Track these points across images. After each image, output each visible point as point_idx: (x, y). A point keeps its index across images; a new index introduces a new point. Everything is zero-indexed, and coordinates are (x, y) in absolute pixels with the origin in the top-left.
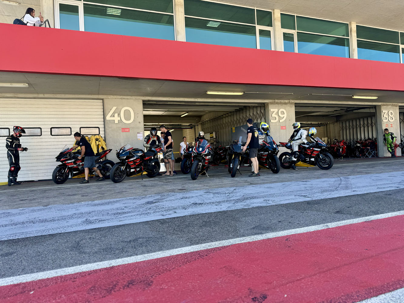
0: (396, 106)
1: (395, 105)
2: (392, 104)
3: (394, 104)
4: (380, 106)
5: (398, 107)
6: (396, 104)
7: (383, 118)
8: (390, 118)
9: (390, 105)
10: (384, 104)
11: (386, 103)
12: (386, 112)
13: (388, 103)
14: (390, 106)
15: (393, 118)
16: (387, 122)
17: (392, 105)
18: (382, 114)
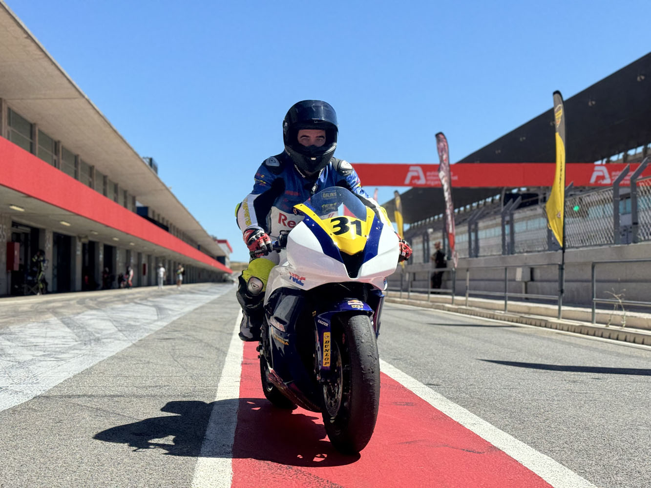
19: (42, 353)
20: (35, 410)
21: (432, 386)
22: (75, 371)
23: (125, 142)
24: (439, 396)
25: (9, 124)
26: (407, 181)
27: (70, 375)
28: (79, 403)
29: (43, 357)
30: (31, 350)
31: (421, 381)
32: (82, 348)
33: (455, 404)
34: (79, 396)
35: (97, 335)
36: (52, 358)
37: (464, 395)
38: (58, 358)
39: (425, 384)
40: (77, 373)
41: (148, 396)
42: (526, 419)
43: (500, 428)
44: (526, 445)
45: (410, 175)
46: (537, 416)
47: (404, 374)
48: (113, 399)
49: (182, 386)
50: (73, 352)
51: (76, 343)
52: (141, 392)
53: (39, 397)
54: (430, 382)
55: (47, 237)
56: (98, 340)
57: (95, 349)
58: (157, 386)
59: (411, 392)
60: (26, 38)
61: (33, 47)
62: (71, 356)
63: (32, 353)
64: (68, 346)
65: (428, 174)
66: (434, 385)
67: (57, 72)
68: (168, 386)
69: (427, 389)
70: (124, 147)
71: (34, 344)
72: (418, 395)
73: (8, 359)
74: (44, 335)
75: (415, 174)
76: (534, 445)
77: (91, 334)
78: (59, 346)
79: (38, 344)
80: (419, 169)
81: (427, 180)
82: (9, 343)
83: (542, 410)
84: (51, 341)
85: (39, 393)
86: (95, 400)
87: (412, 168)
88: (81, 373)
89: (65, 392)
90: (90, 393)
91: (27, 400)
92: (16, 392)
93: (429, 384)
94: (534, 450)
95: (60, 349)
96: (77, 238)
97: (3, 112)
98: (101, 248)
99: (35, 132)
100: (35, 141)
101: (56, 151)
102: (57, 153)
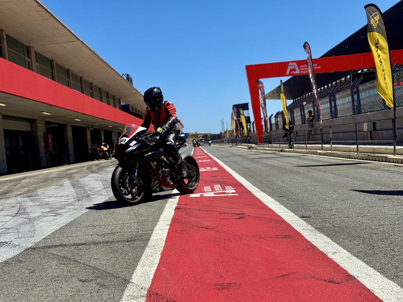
19: (49, 210)
20: (21, 262)
21: (304, 218)
22: (63, 224)
23: (108, 65)
24: (310, 227)
25: (37, 62)
26: (288, 73)
27: (58, 228)
28: (54, 252)
29: (47, 213)
30: (43, 208)
31: (297, 215)
32: (75, 204)
33: (321, 234)
34: (56, 246)
35: (89, 192)
36: (53, 213)
37: (328, 224)
38: (57, 213)
39: (300, 217)
40: (64, 225)
41: (103, 242)
42: (375, 245)
43: (355, 255)
44: (376, 271)
45: (289, 69)
46: (383, 241)
47: (286, 209)
48: (78, 248)
49: (130, 232)
50: (69, 207)
51: (73, 200)
52: (100, 239)
53: (29, 249)
54: (304, 215)
55: (68, 129)
56: (89, 196)
57: (84, 203)
58: (112, 233)
59: (289, 225)
61: (44, 12)
62: (66, 210)
63: (42, 210)
64: (67, 202)
65: (301, 66)
66: (307, 217)
67: (61, 26)
68: (120, 232)
69: (302, 221)
70: (108, 69)
71: (47, 203)
72: (294, 227)
73: (25, 216)
74: (56, 195)
75: (293, 67)
76: (383, 271)
77: (86, 192)
78: (61, 203)
79: (49, 203)
80: (295, 64)
81: (300, 71)
82: (31, 203)
83: (387, 235)
84: (58, 200)
85: (29, 245)
86: (66, 249)
87: (290, 64)
88: (66, 225)
89: (49, 243)
90: (64, 243)
91: (20, 252)
92: (15, 246)
93: (302, 217)
94: (383, 276)
95: (61, 206)
96: (87, 128)
97: (32, 54)
98: (102, 133)
99: (54, 65)
100: (54, 71)
101: (68, 76)
102: (69, 77)
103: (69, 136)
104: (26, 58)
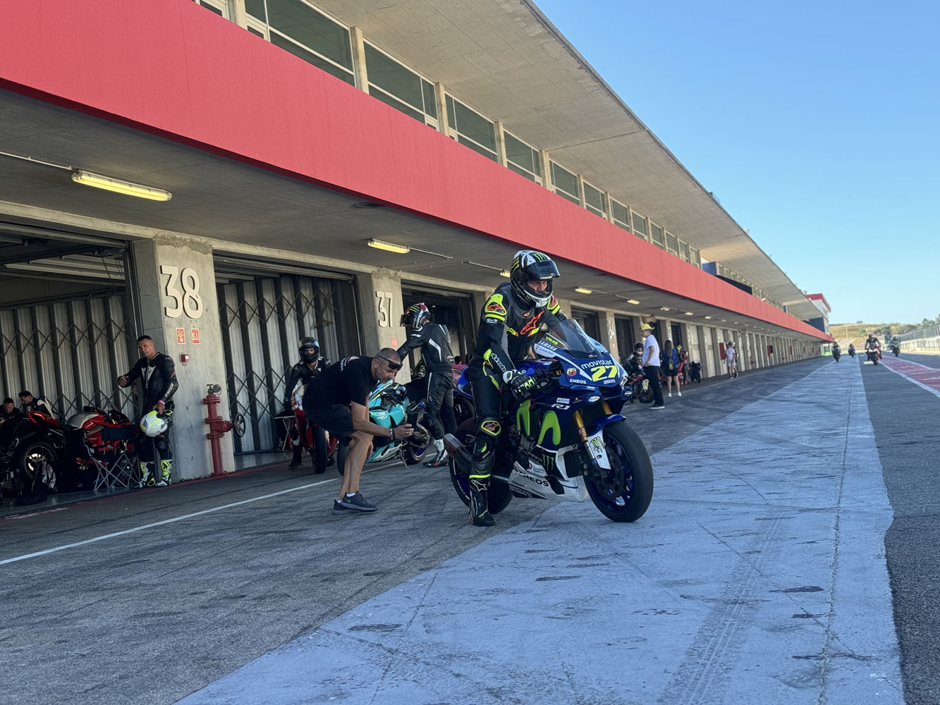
0: (203, 248)
1: (199, 244)
2: (192, 242)
3: (197, 239)
4: (149, 243)
5: (210, 256)
6: (204, 240)
7: (166, 302)
8: (190, 303)
9: (184, 243)
10: (163, 237)
11: (173, 234)
12: (175, 272)
13: (178, 235)
14: (185, 249)
15: (199, 301)
16: (179, 321)
17: (194, 246)
18: (162, 281)
25: (553, 183)
55: (610, 322)
60: (580, 68)
61: (586, 78)
96: (641, 319)
97: (545, 168)
98: (669, 328)
99: (580, 185)
100: (582, 198)
101: (604, 207)
102: (606, 209)
103: (611, 337)
104: (536, 178)
